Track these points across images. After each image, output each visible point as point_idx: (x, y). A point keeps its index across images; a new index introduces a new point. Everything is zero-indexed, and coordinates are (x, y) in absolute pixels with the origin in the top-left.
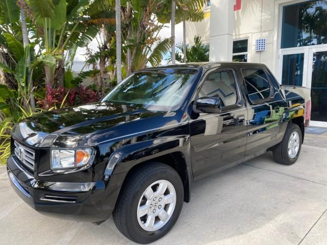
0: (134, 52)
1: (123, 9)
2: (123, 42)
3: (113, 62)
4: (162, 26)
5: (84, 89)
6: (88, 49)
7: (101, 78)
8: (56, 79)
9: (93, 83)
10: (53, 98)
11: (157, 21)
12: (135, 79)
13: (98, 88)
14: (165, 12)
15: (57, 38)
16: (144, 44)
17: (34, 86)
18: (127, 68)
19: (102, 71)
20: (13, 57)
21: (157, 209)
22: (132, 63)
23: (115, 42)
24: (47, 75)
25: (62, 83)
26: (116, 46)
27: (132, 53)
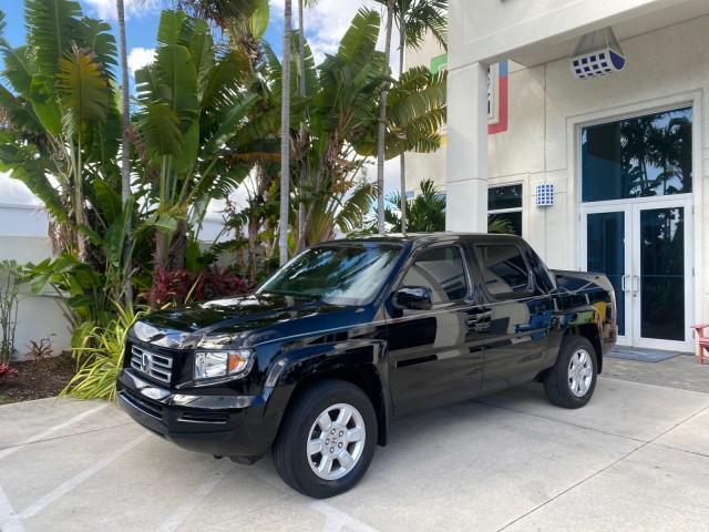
0: (311, 207)
1: (294, 133)
2: (291, 190)
3: (273, 225)
4: (363, 162)
5: (221, 272)
6: (229, 203)
7: (251, 254)
8: (172, 256)
9: (235, 262)
10: (168, 289)
11: (354, 152)
12: (311, 257)
13: (243, 272)
14: (368, 138)
15: (180, 184)
16: (330, 194)
17: (134, 266)
18: (296, 236)
19: (251, 241)
20: (102, 216)
21: (336, 448)
22: (307, 228)
23: (279, 190)
24: (158, 248)
25: (181, 261)
26: (278, 199)
27: (306, 209)
